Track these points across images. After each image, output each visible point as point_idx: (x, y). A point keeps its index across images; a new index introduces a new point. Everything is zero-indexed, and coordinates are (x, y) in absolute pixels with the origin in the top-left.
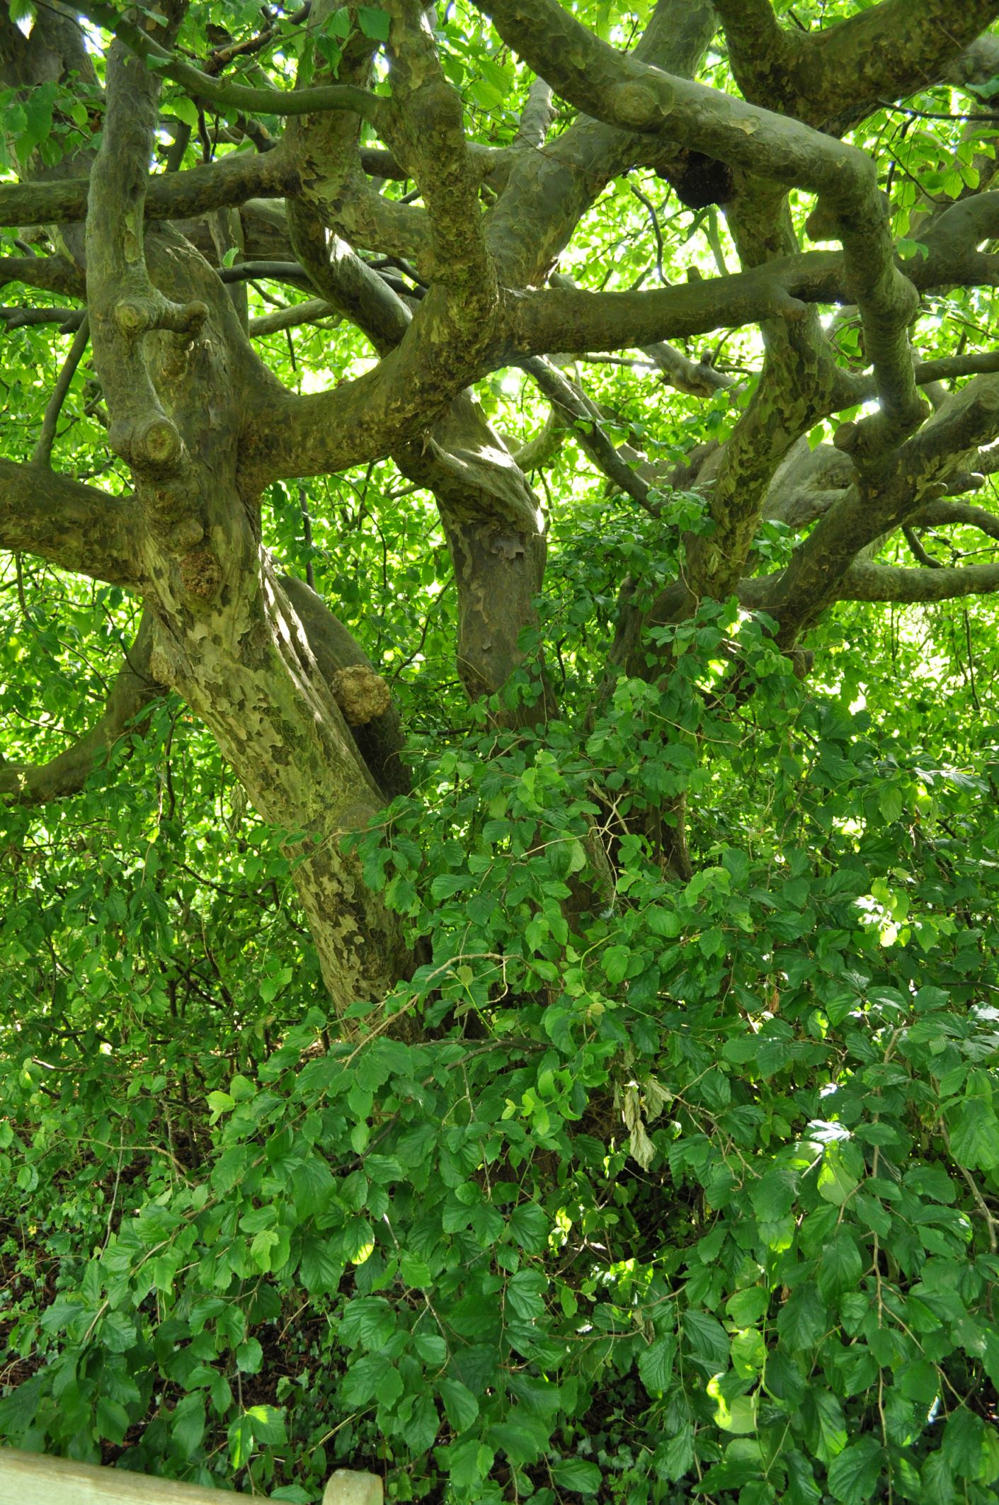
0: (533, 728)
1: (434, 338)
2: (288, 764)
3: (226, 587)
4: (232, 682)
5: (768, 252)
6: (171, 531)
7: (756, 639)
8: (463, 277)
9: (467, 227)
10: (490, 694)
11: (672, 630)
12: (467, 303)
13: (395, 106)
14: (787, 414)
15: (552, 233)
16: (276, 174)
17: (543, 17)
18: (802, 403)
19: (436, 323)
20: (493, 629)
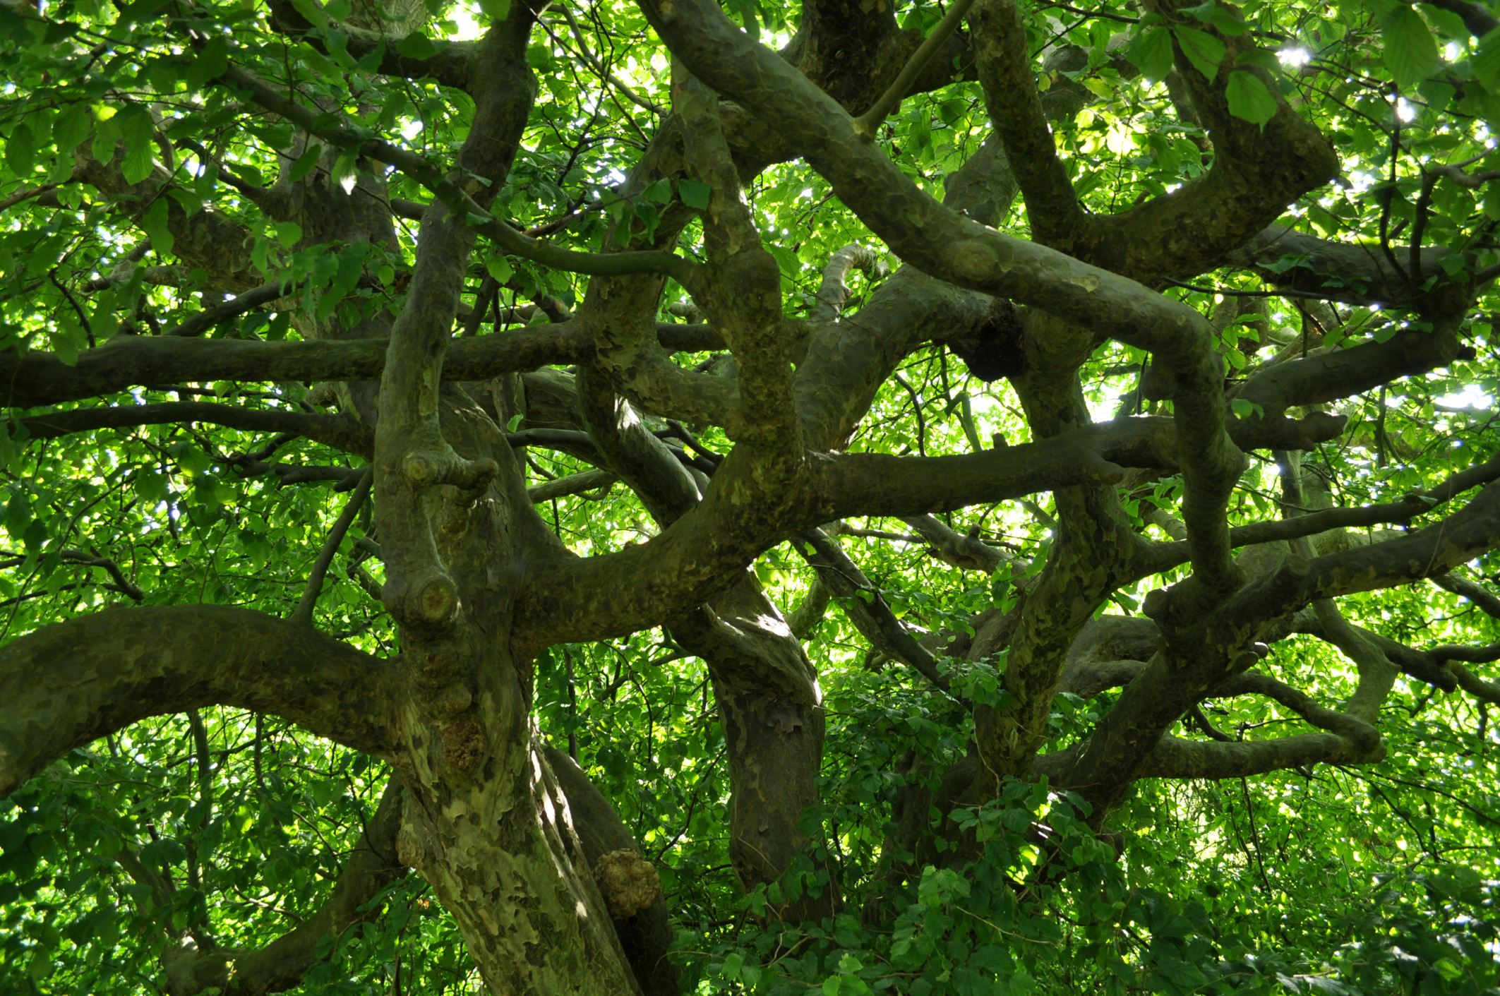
0: (819, 925)
1: (735, 500)
2: (543, 965)
3: (491, 759)
4: (487, 868)
5: (1062, 423)
6: (437, 696)
7: (1071, 823)
8: (772, 437)
9: (778, 388)
10: (768, 882)
11: (976, 813)
12: (774, 464)
13: (710, 271)
14: (1086, 582)
15: (853, 401)
16: (573, 343)
17: (882, 177)
18: (1101, 571)
19: (737, 484)
20: (770, 810)
